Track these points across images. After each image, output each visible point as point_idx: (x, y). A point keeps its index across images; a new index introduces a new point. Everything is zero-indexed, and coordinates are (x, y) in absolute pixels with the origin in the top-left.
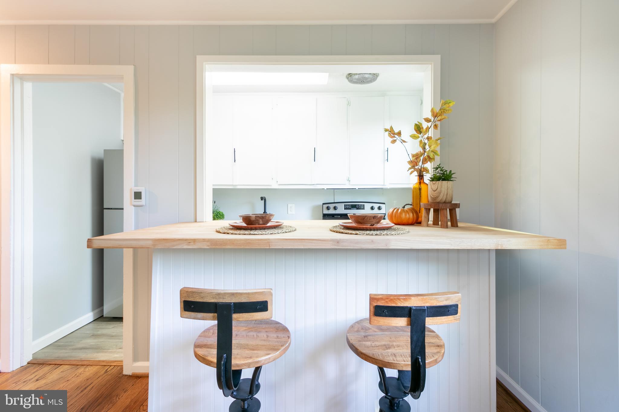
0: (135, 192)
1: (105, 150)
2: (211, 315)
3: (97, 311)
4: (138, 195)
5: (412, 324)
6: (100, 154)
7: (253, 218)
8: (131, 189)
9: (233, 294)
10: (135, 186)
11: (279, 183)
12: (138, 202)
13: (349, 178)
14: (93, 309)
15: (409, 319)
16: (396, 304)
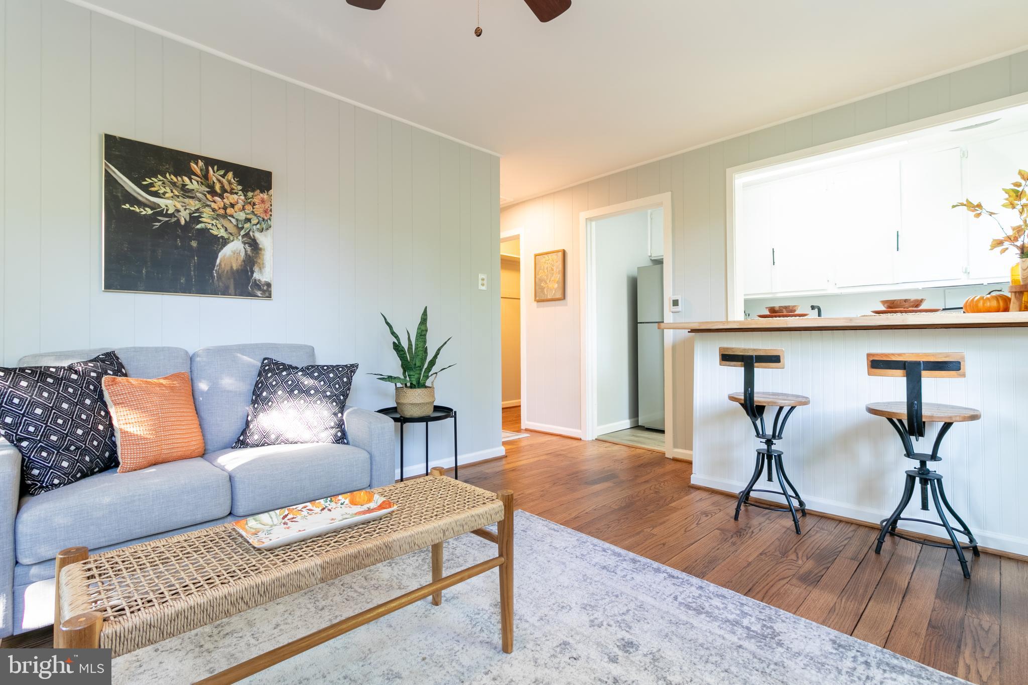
0: (673, 301)
1: (638, 268)
2: (740, 363)
3: (633, 420)
4: (675, 303)
5: (908, 376)
6: (634, 272)
7: (777, 309)
8: (670, 298)
9: (754, 350)
10: (673, 295)
11: (838, 286)
12: (676, 309)
13: (966, 269)
14: (630, 418)
15: (905, 371)
16: (890, 358)
